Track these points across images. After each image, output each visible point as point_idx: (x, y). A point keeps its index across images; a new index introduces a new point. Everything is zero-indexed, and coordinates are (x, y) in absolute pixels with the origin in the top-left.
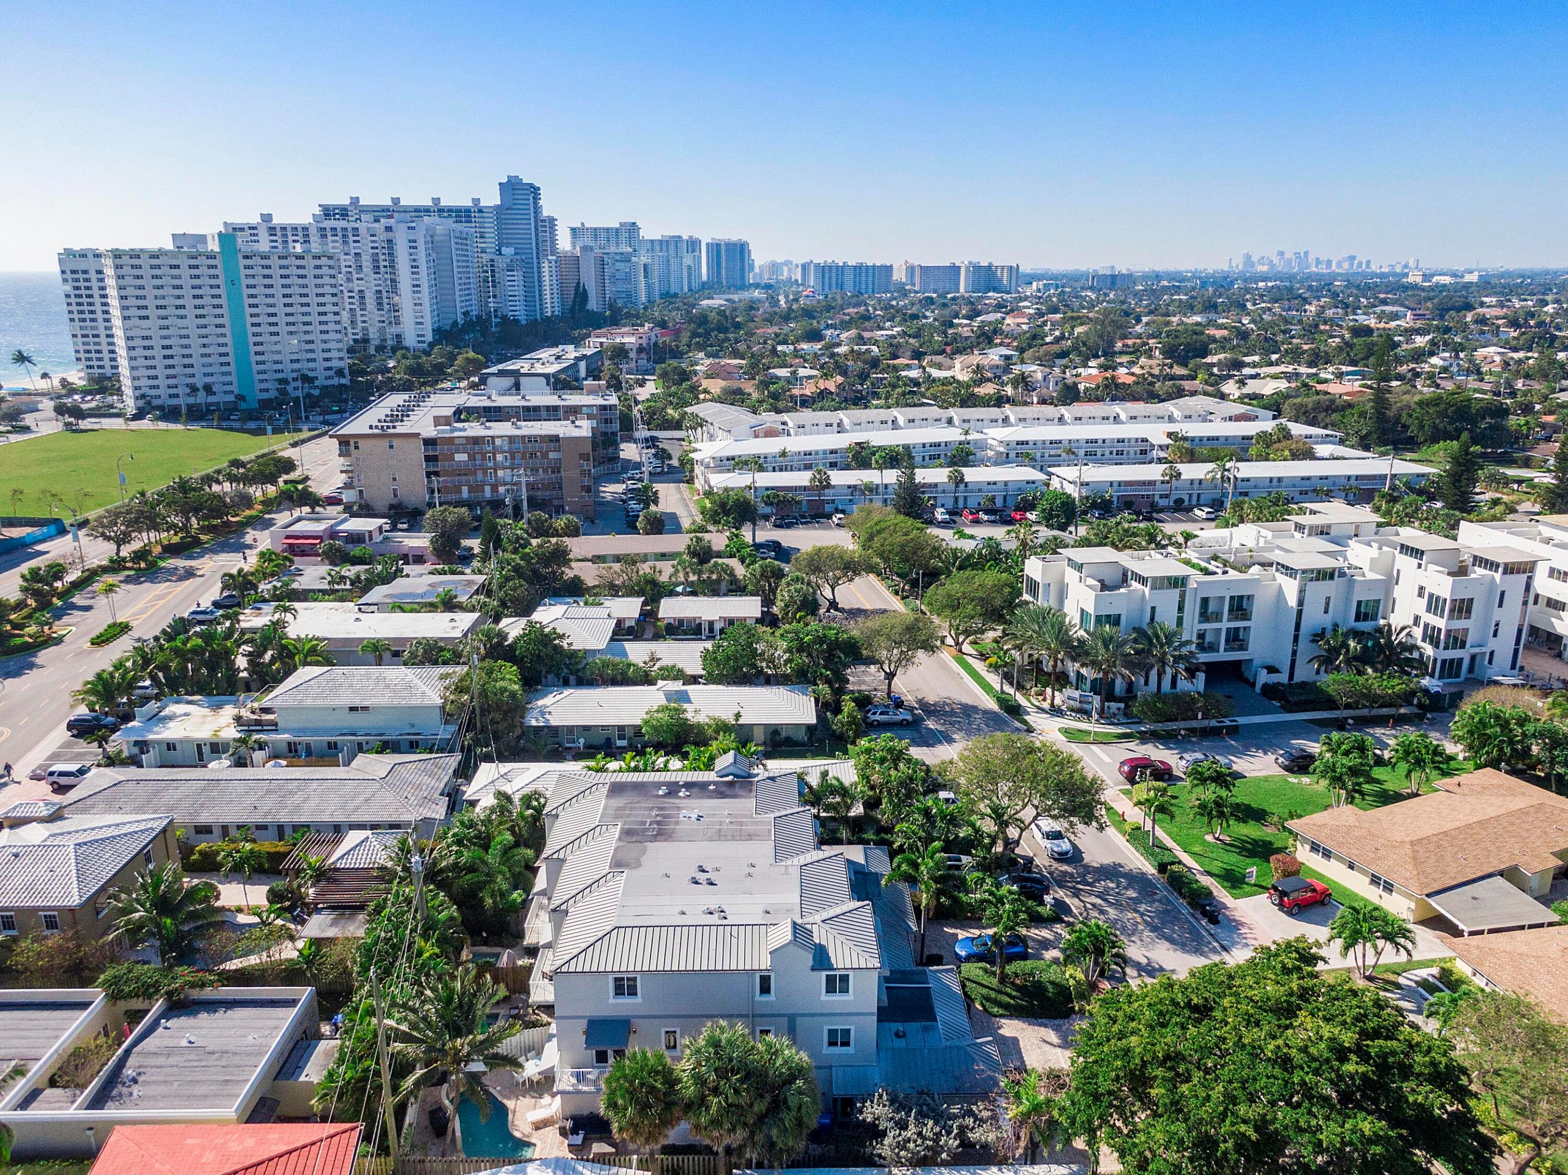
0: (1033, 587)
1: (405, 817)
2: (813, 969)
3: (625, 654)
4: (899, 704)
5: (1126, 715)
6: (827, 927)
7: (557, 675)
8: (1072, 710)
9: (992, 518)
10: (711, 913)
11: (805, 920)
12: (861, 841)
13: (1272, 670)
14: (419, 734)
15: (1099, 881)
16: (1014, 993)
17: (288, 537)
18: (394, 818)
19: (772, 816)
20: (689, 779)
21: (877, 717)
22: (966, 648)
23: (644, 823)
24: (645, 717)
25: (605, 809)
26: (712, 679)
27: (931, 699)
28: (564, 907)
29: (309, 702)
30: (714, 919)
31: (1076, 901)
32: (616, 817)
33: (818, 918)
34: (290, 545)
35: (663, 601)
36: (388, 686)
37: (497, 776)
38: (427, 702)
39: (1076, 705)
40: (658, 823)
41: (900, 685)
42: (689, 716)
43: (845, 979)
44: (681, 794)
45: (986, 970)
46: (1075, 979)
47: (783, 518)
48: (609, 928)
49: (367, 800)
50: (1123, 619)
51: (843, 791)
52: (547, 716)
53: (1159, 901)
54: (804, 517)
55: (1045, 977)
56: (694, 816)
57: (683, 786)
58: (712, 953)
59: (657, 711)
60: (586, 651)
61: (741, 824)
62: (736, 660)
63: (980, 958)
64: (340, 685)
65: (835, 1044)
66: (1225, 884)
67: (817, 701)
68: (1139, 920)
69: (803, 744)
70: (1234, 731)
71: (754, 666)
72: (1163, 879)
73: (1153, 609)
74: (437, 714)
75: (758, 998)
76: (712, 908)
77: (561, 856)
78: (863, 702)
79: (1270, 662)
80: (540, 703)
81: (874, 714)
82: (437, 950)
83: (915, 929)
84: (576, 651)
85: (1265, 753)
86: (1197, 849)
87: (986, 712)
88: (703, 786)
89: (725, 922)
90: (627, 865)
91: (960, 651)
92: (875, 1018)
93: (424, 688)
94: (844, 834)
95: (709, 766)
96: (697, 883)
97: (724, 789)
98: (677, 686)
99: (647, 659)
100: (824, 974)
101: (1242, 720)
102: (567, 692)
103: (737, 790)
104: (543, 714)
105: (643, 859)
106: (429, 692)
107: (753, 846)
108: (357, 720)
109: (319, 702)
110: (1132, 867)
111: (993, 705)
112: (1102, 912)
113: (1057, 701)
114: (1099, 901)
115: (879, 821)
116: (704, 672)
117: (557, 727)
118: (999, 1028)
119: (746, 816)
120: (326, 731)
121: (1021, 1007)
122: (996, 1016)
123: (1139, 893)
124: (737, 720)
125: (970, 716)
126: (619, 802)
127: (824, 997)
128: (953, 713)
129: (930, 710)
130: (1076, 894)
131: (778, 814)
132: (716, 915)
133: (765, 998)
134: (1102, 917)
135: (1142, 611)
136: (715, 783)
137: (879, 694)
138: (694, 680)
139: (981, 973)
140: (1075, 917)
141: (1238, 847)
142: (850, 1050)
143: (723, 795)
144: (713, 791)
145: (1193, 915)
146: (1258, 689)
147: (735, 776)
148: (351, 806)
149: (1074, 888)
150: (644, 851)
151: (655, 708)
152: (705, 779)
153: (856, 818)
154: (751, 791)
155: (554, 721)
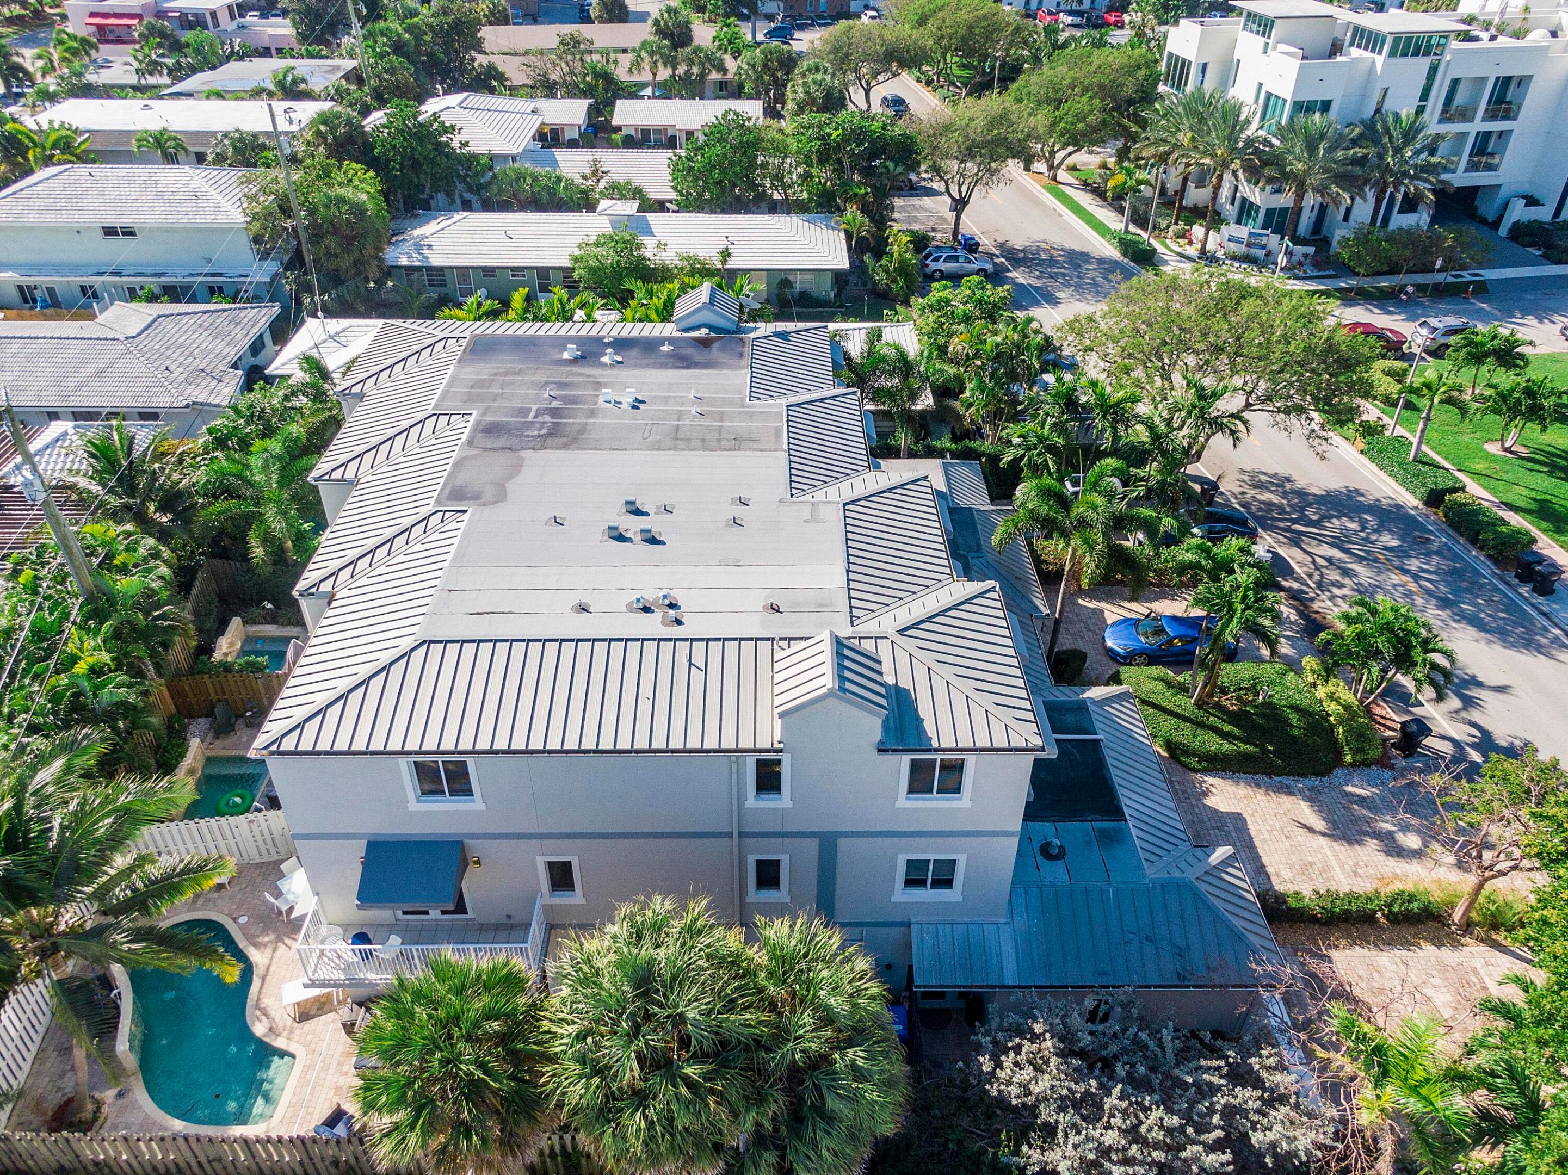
0: (1179, 70)
1: (160, 401)
2: (882, 749)
3: (555, 164)
4: (972, 246)
5: (1316, 265)
6: (909, 644)
7: (449, 194)
8: (1234, 258)
9: (1078, 20)
10: (646, 610)
11: (862, 629)
12: (931, 453)
13: (1531, 201)
14: (221, 275)
15: (1329, 517)
16: (1227, 728)
17: (92, 15)
18: (142, 402)
19: (784, 402)
20: (625, 334)
21: (941, 265)
22: (1062, 175)
23: (524, 412)
24: (577, 253)
25: (451, 384)
26: (689, 204)
27: (1018, 242)
28: (326, 587)
29: (32, 218)
30: (653, 625)
31: (1296, 552)
32: (471, 399)
33: (888, 622)
34: (100, 27)
35: (618, 102)
36: (160, 195)
37: (324, 337)
38: (222, 220)
39: (1241, 249)
40: (554, 412)
41: (971, 224)
42: (648, 253)
43: (954, 769)
44: (605, 359)
45: (1169, 684)
46: (1337, 701)
47: (794, 18)
48: (406, 644)
49: (99, 373)
50: (1334, 108)
51: (904, 366)
52: (425, 252)
53: (1437, 553)
54: (823, 18)
55: (1279, 699)
56: (627, 400)
57: (609, 345)
58: (645, 707)
59: (597, 244)
60: (492, 157)
61: (721, 416)
62: (723, 171)
63: (1152, 658)
64: (85, 193)
65: (921, 883)
66: (1545, 525)
67: (849, 236)
68: (1413, 586)
69: (827, 304)
70: (1481, 289)
71: (754, 186)
72: (1435, 517)
73: (1386, 91)
74: (244, 243)
75: (752, 800)
76: (650, 596)
77: (350, 475)
78: (920, 242)
79: (1527, 189)
80: (417, 232)
81: (936, 260)
82: (106, 657)
83: (1046, 611)
84: (475, 157)
85: (1541, 321)
86: (1480, 466)
87: (1101, 261)
88: (649, 346)
89: (676, 632)
90: (476, 497)
91: (1054, 179)
92: (1015, 841)
93: (219, 198)
94: (903, 439)
95: (666, 314)
96: (621, 538)
97: (689, 351)
98: (630, 207)
99: (588, 172)
100: (906, 759)
101: (1489, 274)
102: (457, 217)
103: (715, 351)
104: (418, 247)
105: (512, 487)
106: (225, 205)
107: (744, 460)
108: (120, 250)
109: (50, 218)
110: (1378, 495)
111: (1112, 252)
112: (1346, 572)
113: (1210, 246)
114: (1336, 554)
115: (960, 418)
116: (673, 195)
117: (441, 269)
118: (1205, 794)
119: (731, 402)
120: (74, 268)
121: (1246, 756)
122: (1195, 771)
123: (1401, 539)
124: (724, 261)
125: (1079, 266)
126: (480, 370)
127: (904, 801)
128: (1052, 262)
129: (1018, 258)
130: (1296, 540)
131: (794, 399)
132: (658, 615)
133: (768, 802)
134: (1347, 581)
135: (1364, 96)
136: (671, 340)
137: (939, 236)
138: (661, 206)
139: (1160, 686)
140: (1298, 579)
141: (1545, 464)
142: (952, 895)
143: (687, 363)
144: (668, 355)
145: (1501, 579)
146: (1503, 231)
147: (711, 328)
148: (72, 381)
149: (1289, 530)
150: (518, 467)
151: (593, 239)
152: (656, 333)
153: (923, 414)
154: (741, 355)
155: (437, 259)
